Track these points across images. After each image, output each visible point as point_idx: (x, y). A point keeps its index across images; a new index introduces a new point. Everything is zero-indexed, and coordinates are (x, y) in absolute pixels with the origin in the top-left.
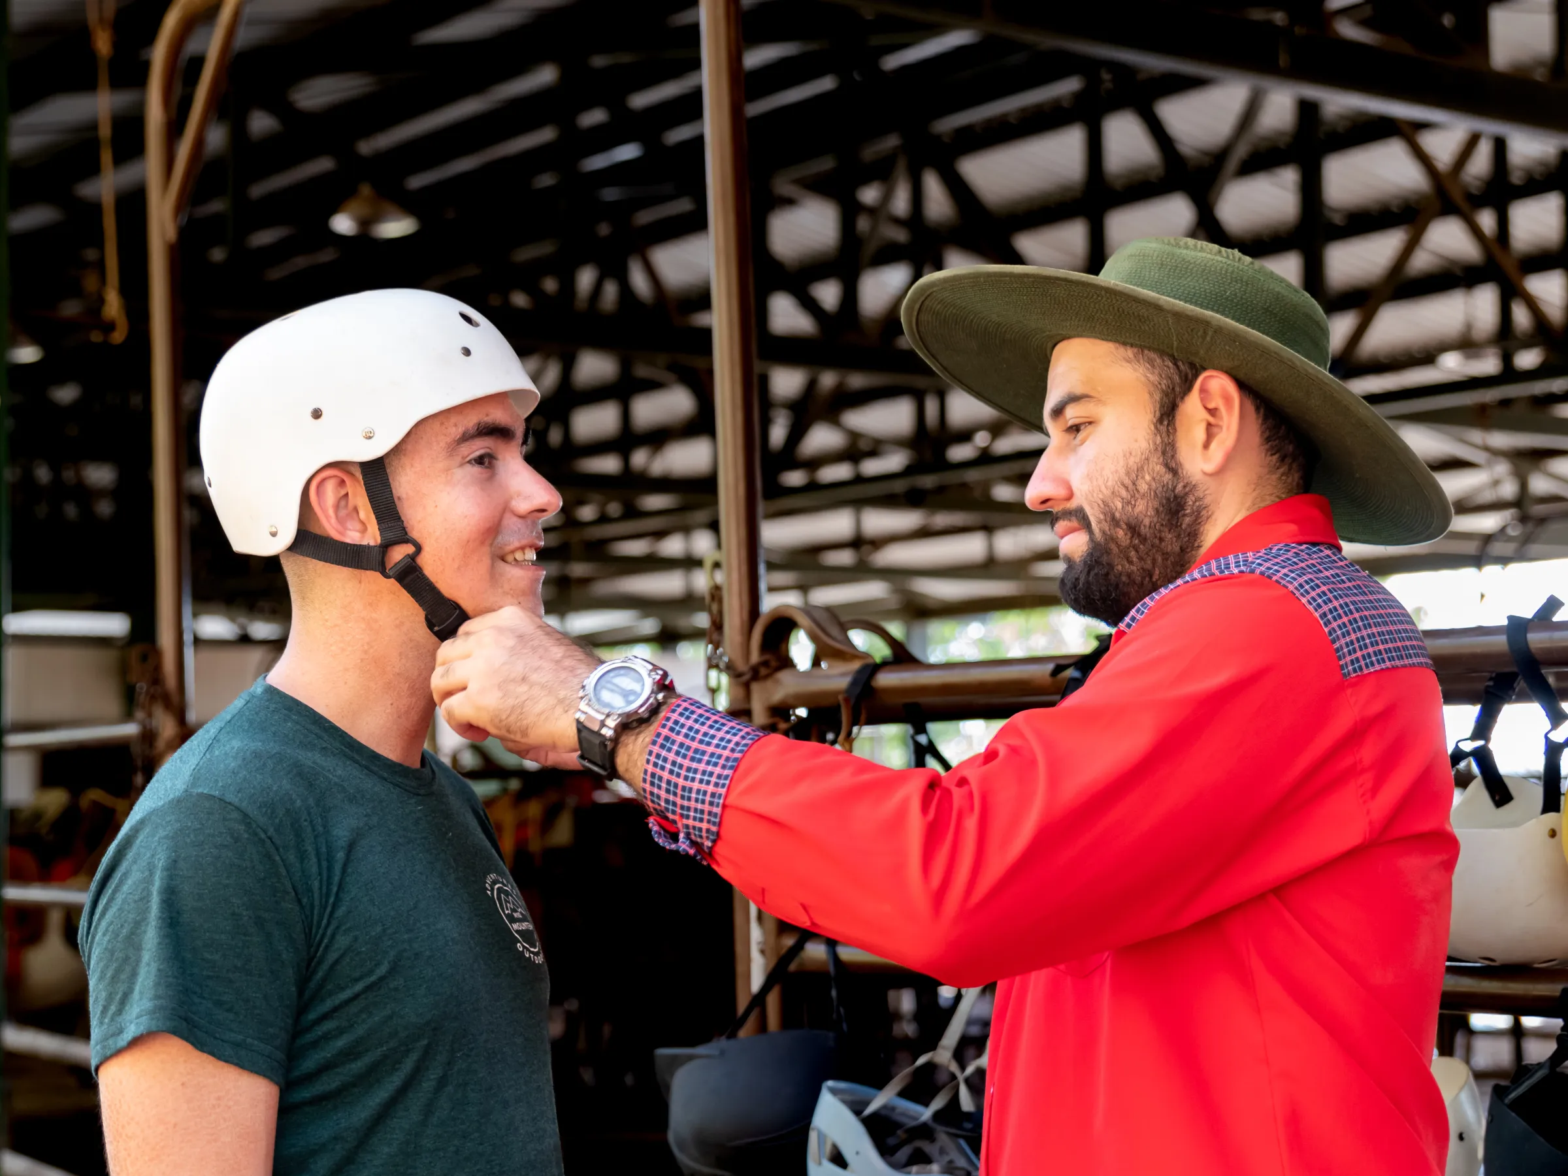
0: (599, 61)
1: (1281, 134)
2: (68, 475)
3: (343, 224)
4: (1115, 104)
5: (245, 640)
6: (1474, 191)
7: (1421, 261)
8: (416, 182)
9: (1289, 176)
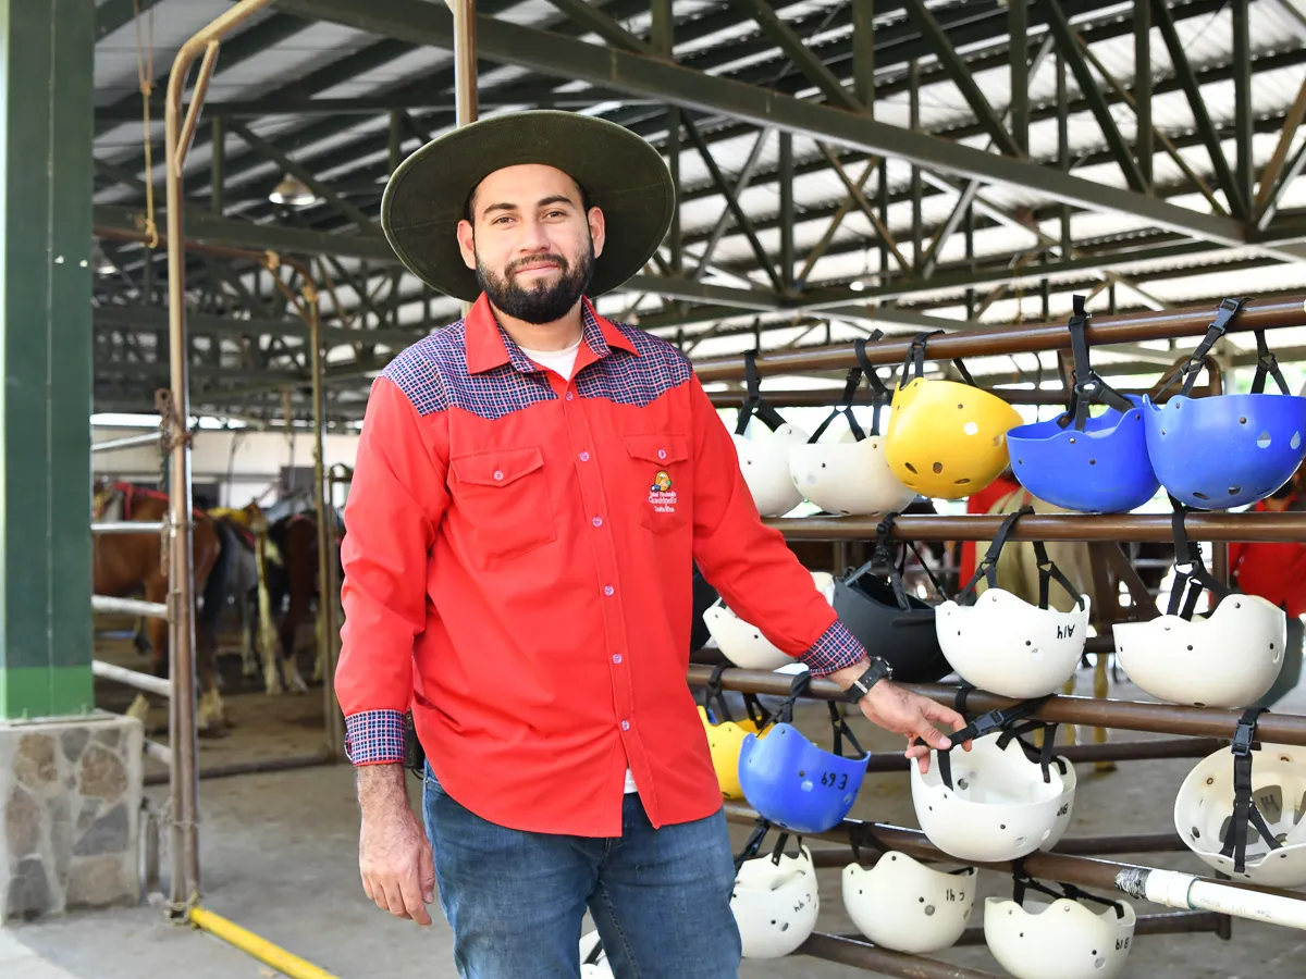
0: (413, 112)
1: (772, 164)
2: (131, 339)
3: (276, 198)
4: (686, 145)
5: (226, 428)
6: (871, 197)
7: (841, 234)
8: (320, 177)
9: (775, 187)
